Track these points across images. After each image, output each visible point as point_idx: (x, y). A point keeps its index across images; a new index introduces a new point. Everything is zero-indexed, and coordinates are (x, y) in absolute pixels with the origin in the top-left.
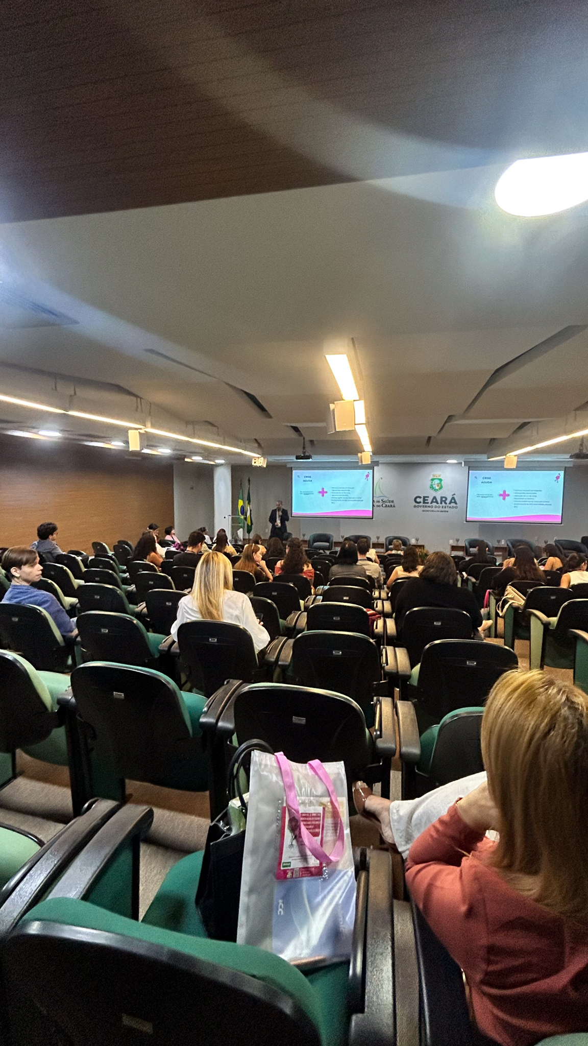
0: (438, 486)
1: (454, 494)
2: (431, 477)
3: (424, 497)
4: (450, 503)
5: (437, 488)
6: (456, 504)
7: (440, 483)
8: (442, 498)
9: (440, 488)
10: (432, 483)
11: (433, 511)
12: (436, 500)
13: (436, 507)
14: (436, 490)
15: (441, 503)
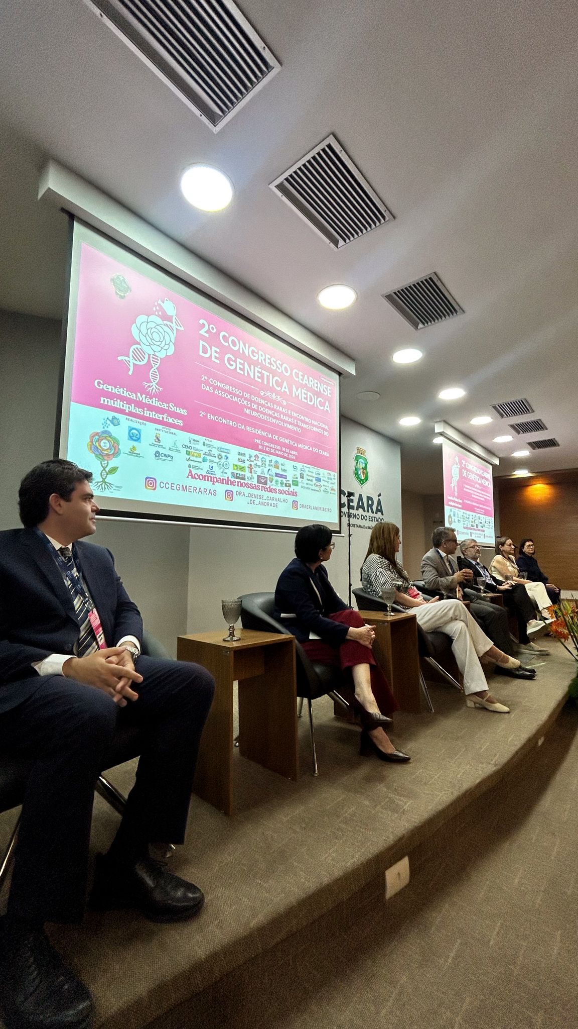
0: (363, 473)
1: (380, 495)
2: (355, 453)
3: (349, 493)
4: (376, 513)
5: (363, 478)
6: (383, 514)
7: (365, 468)
8: (369, 498)
9: (366, 479)
10: (357, 465)
11: (359, 526)
12: (363, 503)
13: (364, 518)
14: (362, 482)
15: (368, 511)
